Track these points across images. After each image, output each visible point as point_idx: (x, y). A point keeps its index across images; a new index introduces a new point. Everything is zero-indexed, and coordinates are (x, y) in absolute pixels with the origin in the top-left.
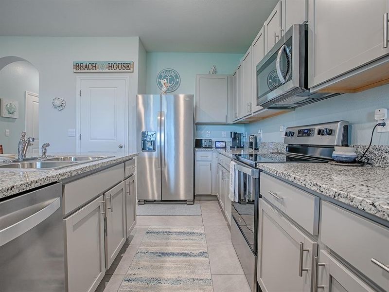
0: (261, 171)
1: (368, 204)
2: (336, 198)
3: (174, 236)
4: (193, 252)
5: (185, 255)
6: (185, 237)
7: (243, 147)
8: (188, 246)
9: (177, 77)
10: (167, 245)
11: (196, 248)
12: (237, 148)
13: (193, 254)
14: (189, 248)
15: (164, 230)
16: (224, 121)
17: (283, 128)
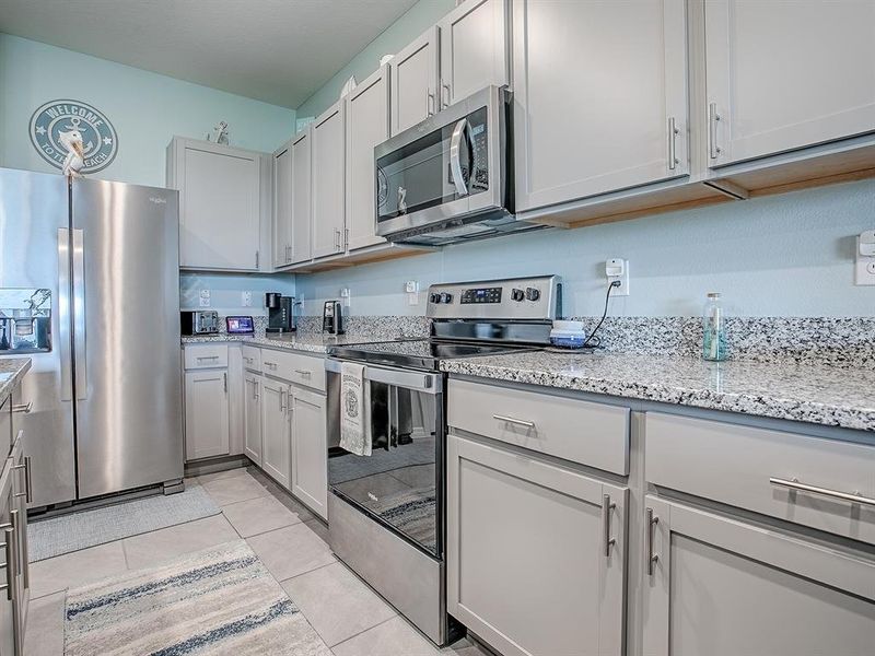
0: (446, 375)
1: (751, 401)
2: (684, 402)
3: (170, 592)
4: (253, 613)
5: (236, 628)
6: (208, 582)
7: (295, 330)
8: (230, 603)
9: (105, 131)
10: (163, 623)
11: (255, 601)
12: (284, 331)
13: (256, 617)
14: (234, 607)
15: (133, 585)
16: (251, 267)
17: (414, 287)
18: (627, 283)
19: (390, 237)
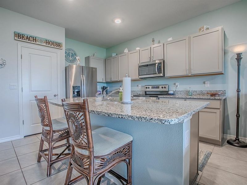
9: (75, 54)
17: (140, 86)
18: (178, 86)
19: (140, 78)
